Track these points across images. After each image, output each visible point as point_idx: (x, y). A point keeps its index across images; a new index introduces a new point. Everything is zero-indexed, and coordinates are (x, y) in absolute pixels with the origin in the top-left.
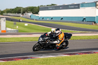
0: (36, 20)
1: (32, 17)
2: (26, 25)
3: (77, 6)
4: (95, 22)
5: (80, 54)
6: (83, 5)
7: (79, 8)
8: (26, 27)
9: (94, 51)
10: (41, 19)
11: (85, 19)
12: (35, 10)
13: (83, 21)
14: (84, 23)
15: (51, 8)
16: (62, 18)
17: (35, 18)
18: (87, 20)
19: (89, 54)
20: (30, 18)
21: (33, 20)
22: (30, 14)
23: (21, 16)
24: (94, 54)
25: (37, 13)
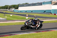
0: (17, 12)
2: (11, 15)
3: (41, 4)
4: (51, 13)
6: (44, 3)
8: (11, 17)
10: (20, 12)
11: (45, 11)
12: (16, 7)
13: (44, 12)
15: (25, 5)
16: (32, 11)
18: (46, 12)
21: (15, 12)
22: (13, 9)
23: (8, 10)
24: (51, 31)
25: (17, 9)
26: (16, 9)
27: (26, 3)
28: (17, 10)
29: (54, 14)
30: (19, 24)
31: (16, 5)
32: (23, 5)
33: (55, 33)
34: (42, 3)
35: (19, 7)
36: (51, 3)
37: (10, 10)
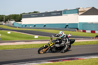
0: (19, 28)
1: (15, 25)
2: (9, 32)
4: (77, 29)
5: (63, 60)
6: (66, 12)
7: (62, 15)
8: (9, 35)
9: (77, 57)
10: (24, 26)
11: (67, 26)
12: (18, 18)
13: (66, 28)
14: (66, 30)
15: (34, 16)
16: (45, 26)
17: (18, 26)
18: (69, 27)
19: (72, 61)
20: (13, 26)
21: (16, 27)
22: (13, 22)
23: (4, 24)
24: (78, 60)
25: (20, 21)
26: (17, 21)
27: (35, 12)
28: (19, 23)
29: (82, 31)
30: (22, 47)
31: (18, 15)
32: (29, 15)
33: (85, 63)
35: (23, 19)
36: (78, 12)
37: (7, 23)
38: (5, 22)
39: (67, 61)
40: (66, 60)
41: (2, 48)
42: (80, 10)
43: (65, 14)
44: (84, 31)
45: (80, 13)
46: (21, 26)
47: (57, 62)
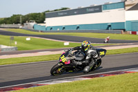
0: (42, 31)
1: (36, 28)
2: (28, 39)
3: (98, 9)
4: (124, 30)
5: (105, 75)
6: (107, 6)
7: (101, 11)
8: (28, 42)
9: (125, 70)
10: (49, 30)
11: (110, 26)
12: (40, 18)
13: (108, 29)
14: (109, 33)
15: (62, 14)
16: (78, 27)
17: (40, 29)
18: (113, 27)
19: (118, 75)
20: (33, 29)
21: (38, 31)
22: (33, 24)
23: (21, 27)
24: (126, 74)
25: (42, 22)
27: (63, 9)
28: (42, 25)
29: (131, 32)
31: (39, 14)
34: (101, 6)
35: (46, 19)
36: (125, 6)
37: (25, 26)
38: (22, 24)
39: (111, 76)
40: (109, 74)
41: (20, 61)
42: (126, 3)
43: (106, 9)
44: (134, 33)
45: (127, 8)
46: (44, 30)
47: (96, 79)
